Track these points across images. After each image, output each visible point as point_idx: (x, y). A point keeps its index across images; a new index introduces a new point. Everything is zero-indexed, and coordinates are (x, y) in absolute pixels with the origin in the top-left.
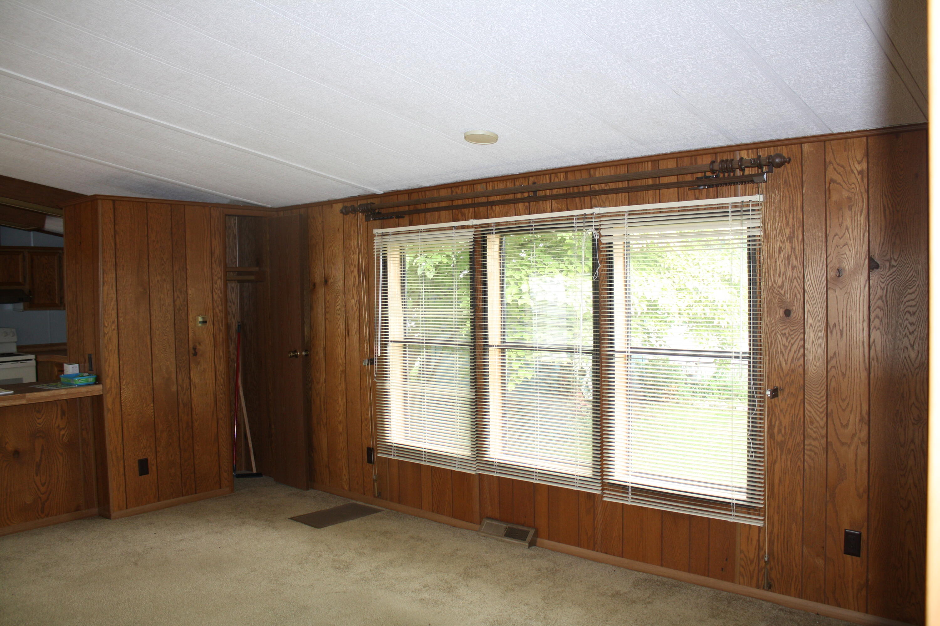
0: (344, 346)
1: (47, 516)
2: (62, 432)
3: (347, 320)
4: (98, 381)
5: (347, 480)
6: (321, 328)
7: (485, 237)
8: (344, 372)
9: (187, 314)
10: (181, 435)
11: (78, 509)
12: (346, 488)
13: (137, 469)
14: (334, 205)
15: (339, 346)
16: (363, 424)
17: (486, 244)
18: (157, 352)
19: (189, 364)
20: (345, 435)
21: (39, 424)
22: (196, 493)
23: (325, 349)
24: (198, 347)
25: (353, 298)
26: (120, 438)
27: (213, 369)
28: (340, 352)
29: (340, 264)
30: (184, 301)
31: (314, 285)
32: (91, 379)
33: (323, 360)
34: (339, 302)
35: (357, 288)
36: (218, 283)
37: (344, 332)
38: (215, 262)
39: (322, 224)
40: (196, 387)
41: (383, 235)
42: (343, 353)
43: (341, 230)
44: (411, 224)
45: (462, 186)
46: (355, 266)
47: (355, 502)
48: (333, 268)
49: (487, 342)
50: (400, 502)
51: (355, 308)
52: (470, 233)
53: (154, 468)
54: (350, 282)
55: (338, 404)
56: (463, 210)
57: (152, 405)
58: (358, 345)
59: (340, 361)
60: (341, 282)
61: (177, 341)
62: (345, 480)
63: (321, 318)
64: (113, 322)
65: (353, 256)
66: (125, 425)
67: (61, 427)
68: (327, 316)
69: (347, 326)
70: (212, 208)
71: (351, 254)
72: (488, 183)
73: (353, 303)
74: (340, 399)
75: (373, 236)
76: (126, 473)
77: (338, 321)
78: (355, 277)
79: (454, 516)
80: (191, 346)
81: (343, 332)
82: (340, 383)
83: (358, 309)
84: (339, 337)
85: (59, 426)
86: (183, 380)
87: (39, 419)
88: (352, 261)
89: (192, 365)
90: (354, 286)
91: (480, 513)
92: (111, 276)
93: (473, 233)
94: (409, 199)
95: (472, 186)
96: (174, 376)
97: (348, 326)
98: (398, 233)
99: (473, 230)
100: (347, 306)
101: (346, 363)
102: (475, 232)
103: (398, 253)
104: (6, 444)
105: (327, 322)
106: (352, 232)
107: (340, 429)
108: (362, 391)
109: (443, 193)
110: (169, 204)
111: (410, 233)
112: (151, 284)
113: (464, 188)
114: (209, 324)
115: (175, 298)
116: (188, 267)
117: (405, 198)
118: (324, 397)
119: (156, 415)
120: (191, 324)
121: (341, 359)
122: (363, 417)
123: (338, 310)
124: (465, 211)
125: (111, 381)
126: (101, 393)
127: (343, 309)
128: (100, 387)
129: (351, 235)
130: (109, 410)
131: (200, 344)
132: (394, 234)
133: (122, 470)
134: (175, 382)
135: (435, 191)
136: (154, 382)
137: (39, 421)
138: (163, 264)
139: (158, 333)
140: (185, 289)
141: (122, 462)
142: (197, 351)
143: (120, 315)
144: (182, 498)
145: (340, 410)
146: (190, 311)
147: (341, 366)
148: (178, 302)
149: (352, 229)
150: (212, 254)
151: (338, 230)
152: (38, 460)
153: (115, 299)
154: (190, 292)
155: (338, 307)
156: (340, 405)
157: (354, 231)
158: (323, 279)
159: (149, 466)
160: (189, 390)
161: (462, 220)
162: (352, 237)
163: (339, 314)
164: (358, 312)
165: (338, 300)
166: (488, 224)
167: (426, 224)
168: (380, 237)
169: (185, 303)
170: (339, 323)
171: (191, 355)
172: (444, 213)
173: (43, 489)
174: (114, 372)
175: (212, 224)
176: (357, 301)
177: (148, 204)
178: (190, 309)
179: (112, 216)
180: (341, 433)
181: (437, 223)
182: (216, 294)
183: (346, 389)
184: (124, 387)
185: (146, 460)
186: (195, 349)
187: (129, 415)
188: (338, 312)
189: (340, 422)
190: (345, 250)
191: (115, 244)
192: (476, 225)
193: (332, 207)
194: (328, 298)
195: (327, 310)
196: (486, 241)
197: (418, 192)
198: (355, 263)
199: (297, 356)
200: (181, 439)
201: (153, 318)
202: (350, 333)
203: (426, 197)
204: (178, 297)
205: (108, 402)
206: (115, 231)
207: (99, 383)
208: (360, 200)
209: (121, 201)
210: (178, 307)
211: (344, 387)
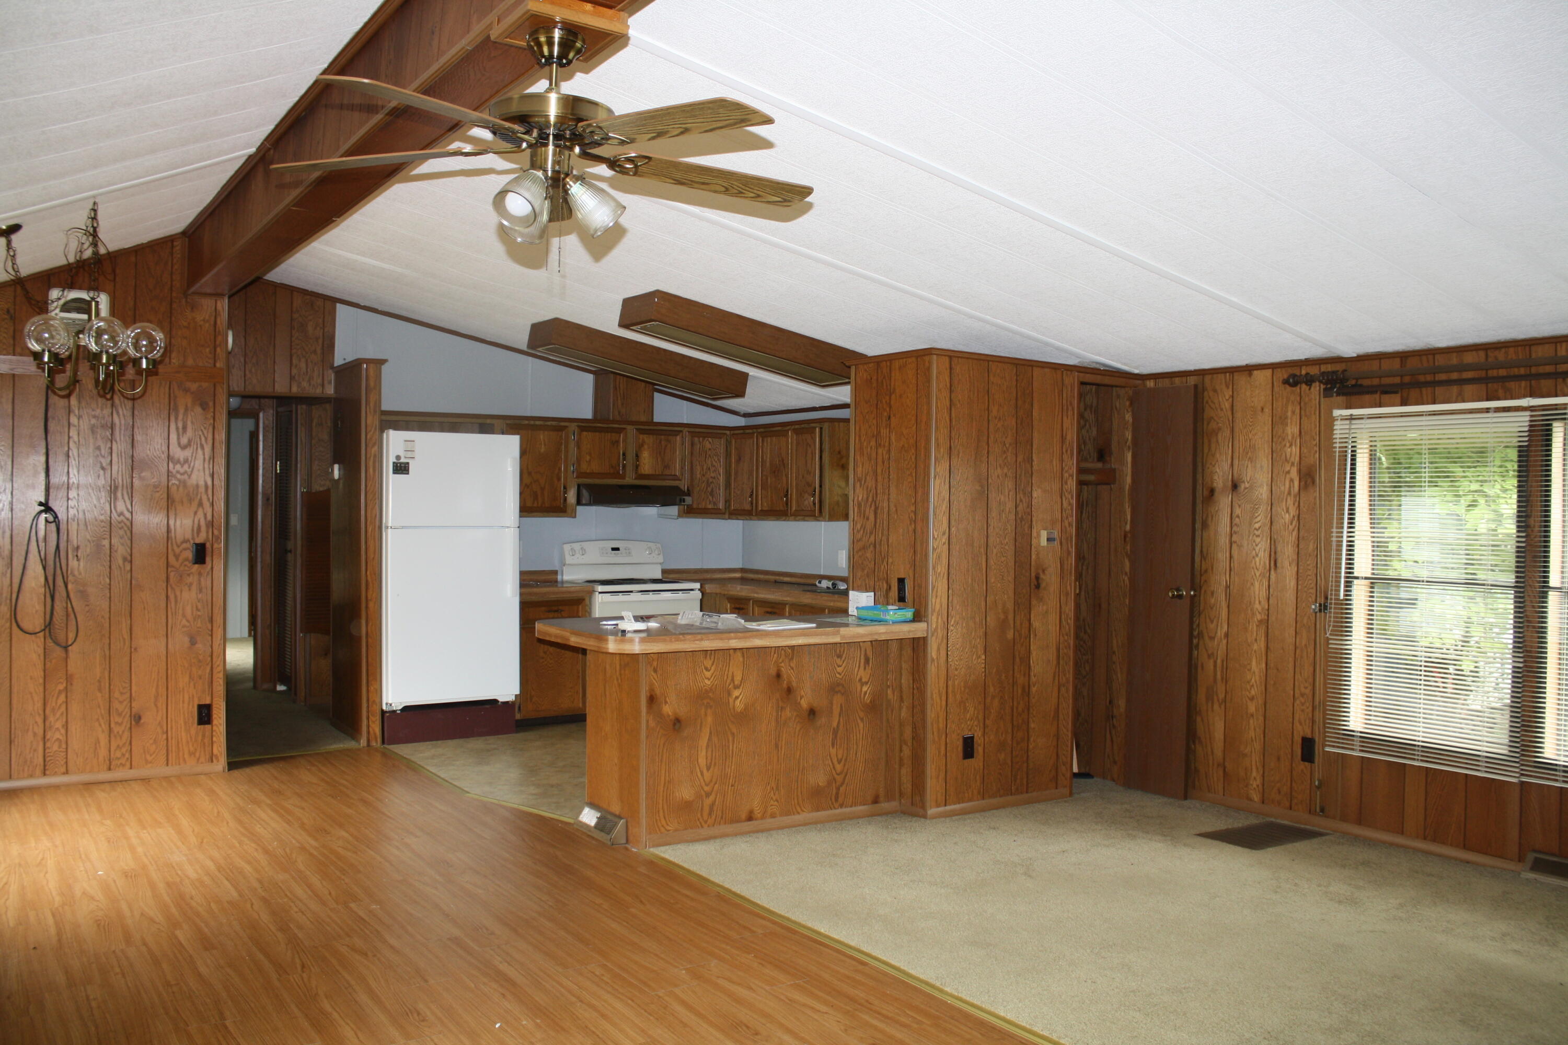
0: (1266, 583)
1: (841, 806)
2: (865, 689)
3: (1275, 545)
4: (918, 617)
5: (1258, 786)
6: (1222, 556)
7: (1551, 425)
8: (1266, 623)
9: (1031, 527)
10: (1015, 704)
11: (876, 801)
12: (1256, 799)
13: (960, 748)
14: (1255, 372)
15: (1257, 584)
16: (1298, 702)
17: (1551, 435)
18: (993, 580)
19: (1030, 601)
20: (1261, 718)
21: (839, 673)
22: (1027, 792)
23: (1228, 587)
24: (1042, 576)
25: (1288, 511)
26: (944, 703)
27: (1058, 610)
28: (1257, 593)
29: (1264, 462)
30: (1028, 507)
31: (1212, 491)
32: (909, 614)
33: (1224, 605)
34: (1259, 518)
35: (1295, 496)
36: (1069, 483)
37: (1267, 562)
38: (1067, 451)
39: (1231, 400)
40: (1036, 635)
41: (1351, 418)
42: (1264, 594)
43: (1267, 410)
44: (1404, 403)
45: (1508, 347)
46: (1293, 464)
47: (1273, 819)
48: (1249, 466)
49: (1548, 582)
50: (1360, 821)
51: (1291, 527)
52: (1524, 419)
53: (980, 750)
54: (1282, 488)
55: (1250, 670)
56: (1507, 384)
57: (983, 657)
58: (1293, 583)
59: (1257, 606)
60: (1265, 488)
61: (1017, 564)
62: (1255, 786)
63: (1223, 541)
64: (944, 534)
65: (1289, 450)
66: (950, 683)
67: (864, 680)
68: (1235, 538)
69: (1273, 554)
70: (1065, 372)
71: (1285, 445)
72: (1558, 344)
73: (1287, 521)
74: (1254, 663)
75: (1333, 419)
76: (948, 754)
77: (1257, 545)
78: (1292, 480)
79: (1465, 847)
80: (1033, 575)
81: (1265, 563)
82: (1256, 640)
83: (1297, 528)
84: (1257, 570)
85: (860, 680)
86: (1021, 624)
87: (839, 666)
88: (1288, 457)
89: (1034, 602)
90: (1289, 493)
91: (1520, 843)
92: (943, 467)
93: (1528, 419)
94: (1401, 367)
95: (1527, 348)
96: (1011, 617)
97: (1275, 553)
98: (1379, 417)
99: (1528, 413)
100: (1274, 524)
101: (1268, 610)
102: (1531, 416)
103: (1367, 446)
104: (801, 699)
105: (1234, 546)
106: (1289, 414)
107: (1252, 708)
108: (1298, 651)
109: (1469, 358)
110: (1014, 364)
111: (1402, 416)
112: (990, 480)
113: (1511, 350)
114: (1056, 544)
115: (1018, 502)
116: (1034, 458)
117: (1396, 363)
118: (1223, 661)
119: (987, 671)
120: (1034, 542)
121: (1260, 602)
122: (1297, 691)
123: (1257, 530)
124: (1512, 385)
125: (938, 619)
126: (925, 635)
127: (1267, 528)
128: (923, 625)
129: (1286, 418)
130: (933, 660)
131: (1043, 571)
132: (1371, 417)
133: (943, 748)
134: (1012, 626)
135: (1455, 355)
136: (988, 624)
137: (839, 669)
138: (1005, 452)
139: (995, 551)
140: (1030, 490)
141: (944, 737)
142: (1040, 581)
143: (953, 523)
144: (1010, 798)
145: (1253, 680)
146: (1034, 523)
147: (1259, 613)
148: (1020, 508)
149: (1290, 408)
150: (1063, 439)
151: (1262, 409)
152: (835, 724)
153: (948, 499)
154: (1035, 495)
155: (1257, 526)
156: (1254, 673)
157: (1293, 412)
158: (1230, 483)
159: (975, 746)
160: (1028, 639)
161: (1506, 399)
162: (1289, 421)
163: (1258, 536)
164: (1295, 533)
165: (1256, 515)
166: (1556, 405)
167: (1434, 403)
168: (1348, 422)
169: (1029, 510)
170: (1257, 549)
171: (1033, 587)
172: (1468, 389)
173: (839, 767)
174: (941, 606)
175: (1065, 395)
176: (1294, 517)
177: (990, 363)
178: (1034, 519)
179: (948, 380)
180: (1252, 715)
181: (1456, 402)
182: (1066, 499)
183: (1267, 648)
184: (952, 628)
185: (972, 738)
186: (1037, 578)
187: (956, 669)
188: (1257, 533)
189: (1252, 699)
190: (1274, 440)
191: (951, 420)
192: (1532, 407)
193: (1250, 375)
194: (1238, 511)
195: (1235, 529)
196: (1551, 430)
197: (1420, 356)
198: (1292, 459)
199: (1180, 597)
200: (1015, 710)
201: (991, 529)
202: (1278, 565)
203: (1436, 364)
204: (1021, 501)
205: (933, 649)
206: (951, 400)
207: (920, 621)
208: (1306, 365)
209: (959, 357)
210: (1020, 516)
211: (1263, 644)
